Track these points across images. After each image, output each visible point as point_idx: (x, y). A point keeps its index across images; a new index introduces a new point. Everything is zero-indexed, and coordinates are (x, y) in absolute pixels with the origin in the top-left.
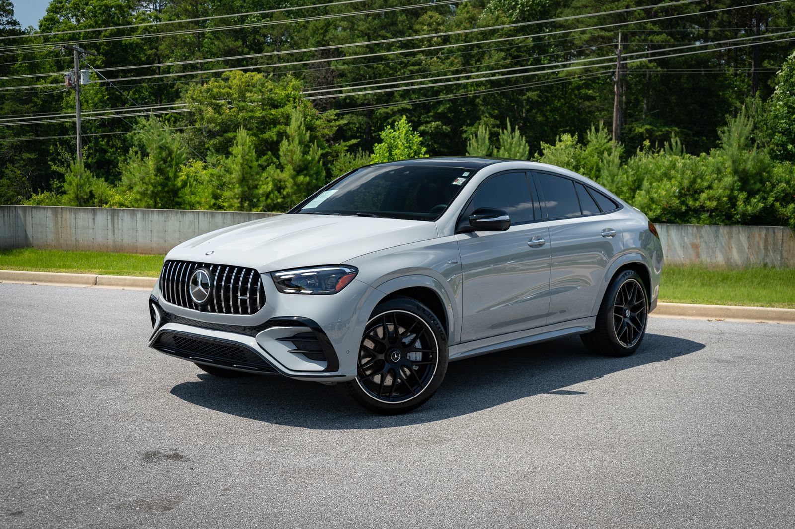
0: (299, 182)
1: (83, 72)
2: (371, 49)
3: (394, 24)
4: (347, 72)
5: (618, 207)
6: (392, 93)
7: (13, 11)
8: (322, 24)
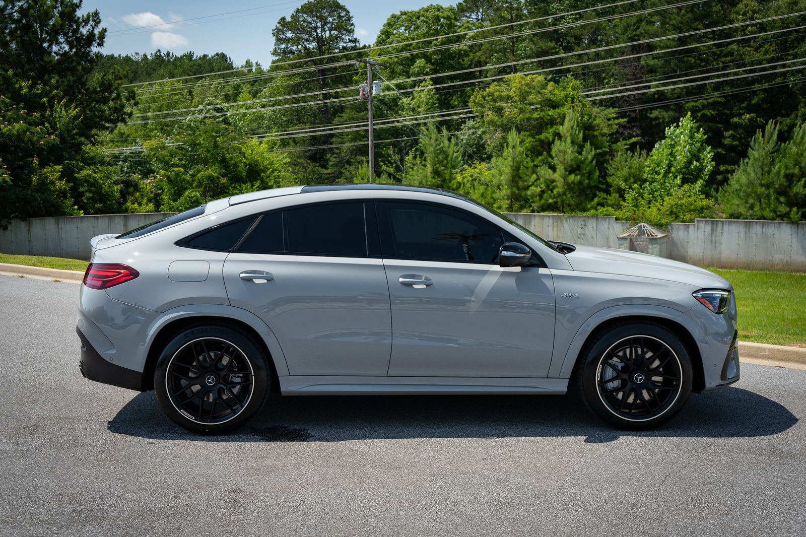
0: (570, 181)
1: (376, 84)
3: (708, 15)
4: (657, 66)
6: (705, 85)
8: (634, 20)
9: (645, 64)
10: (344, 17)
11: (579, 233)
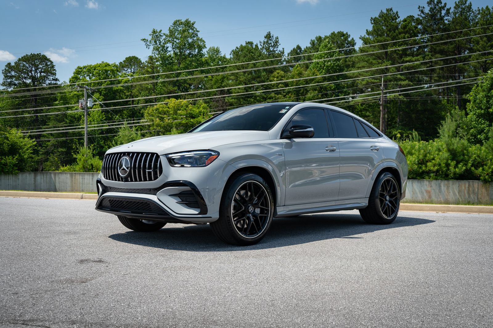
2: (246, 89)
3: (259, 77)
4: (234, 103)
5: (380, 136)
7: (55, 73)
9: (227, 101)
10: (49, 65)
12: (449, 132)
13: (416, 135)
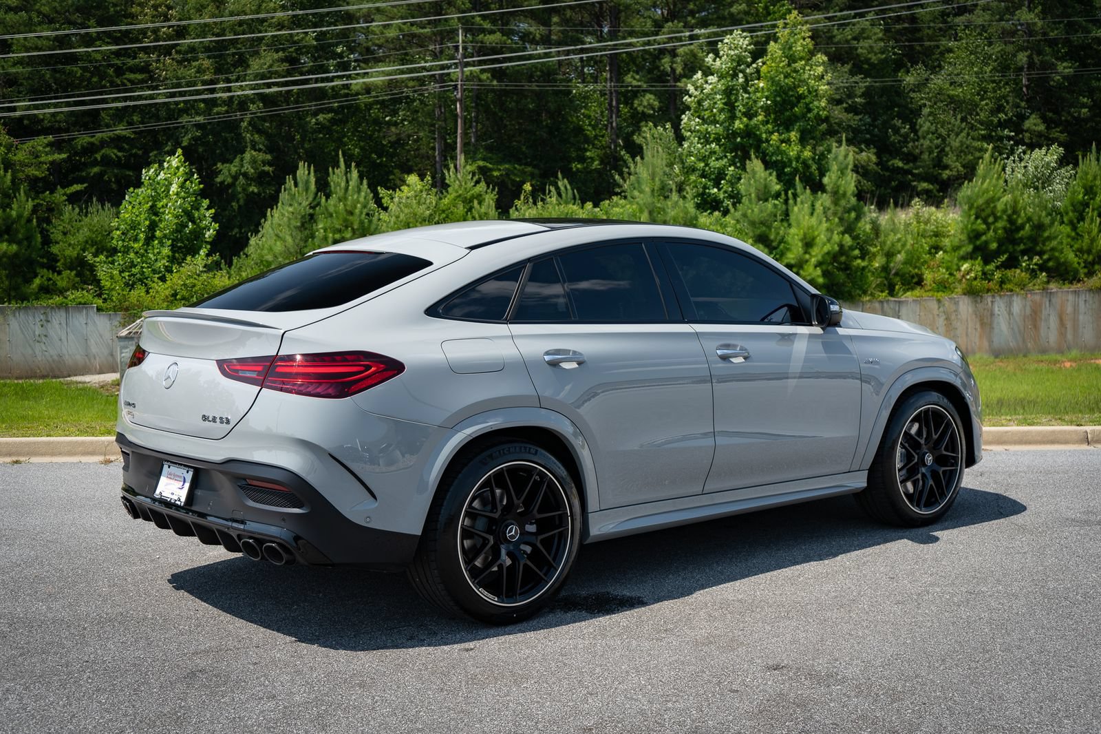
2: (62, 42)
3: (101, 6)
4: (21, 77)
11: (37, 333)
12: (653, 179)
13: (566, 187)
